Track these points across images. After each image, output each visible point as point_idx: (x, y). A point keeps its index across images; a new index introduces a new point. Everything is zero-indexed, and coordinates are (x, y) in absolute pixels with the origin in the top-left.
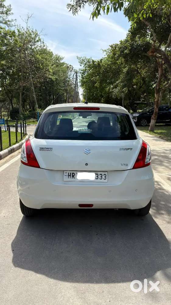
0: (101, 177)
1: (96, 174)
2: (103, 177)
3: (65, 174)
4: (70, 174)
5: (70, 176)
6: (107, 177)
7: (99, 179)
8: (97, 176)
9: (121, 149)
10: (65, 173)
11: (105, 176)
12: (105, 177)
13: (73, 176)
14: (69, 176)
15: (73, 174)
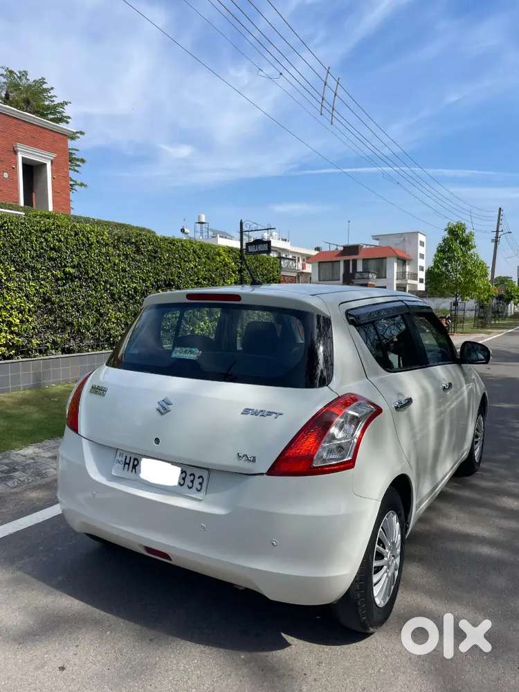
0: (192, 482)
1: (182, 472)
2: (197, 481)
3: (118, 458)
4: (127, 461)
5: (129, 464)
6: (204, 484)
7: (185, 486)
8: (184, 479)
9: (246, 411)
10: (118, 454)
11: (201, 480)
12: (201, 484)
13: (134, 467)
14: (125, 463)
15: (136, 463)
